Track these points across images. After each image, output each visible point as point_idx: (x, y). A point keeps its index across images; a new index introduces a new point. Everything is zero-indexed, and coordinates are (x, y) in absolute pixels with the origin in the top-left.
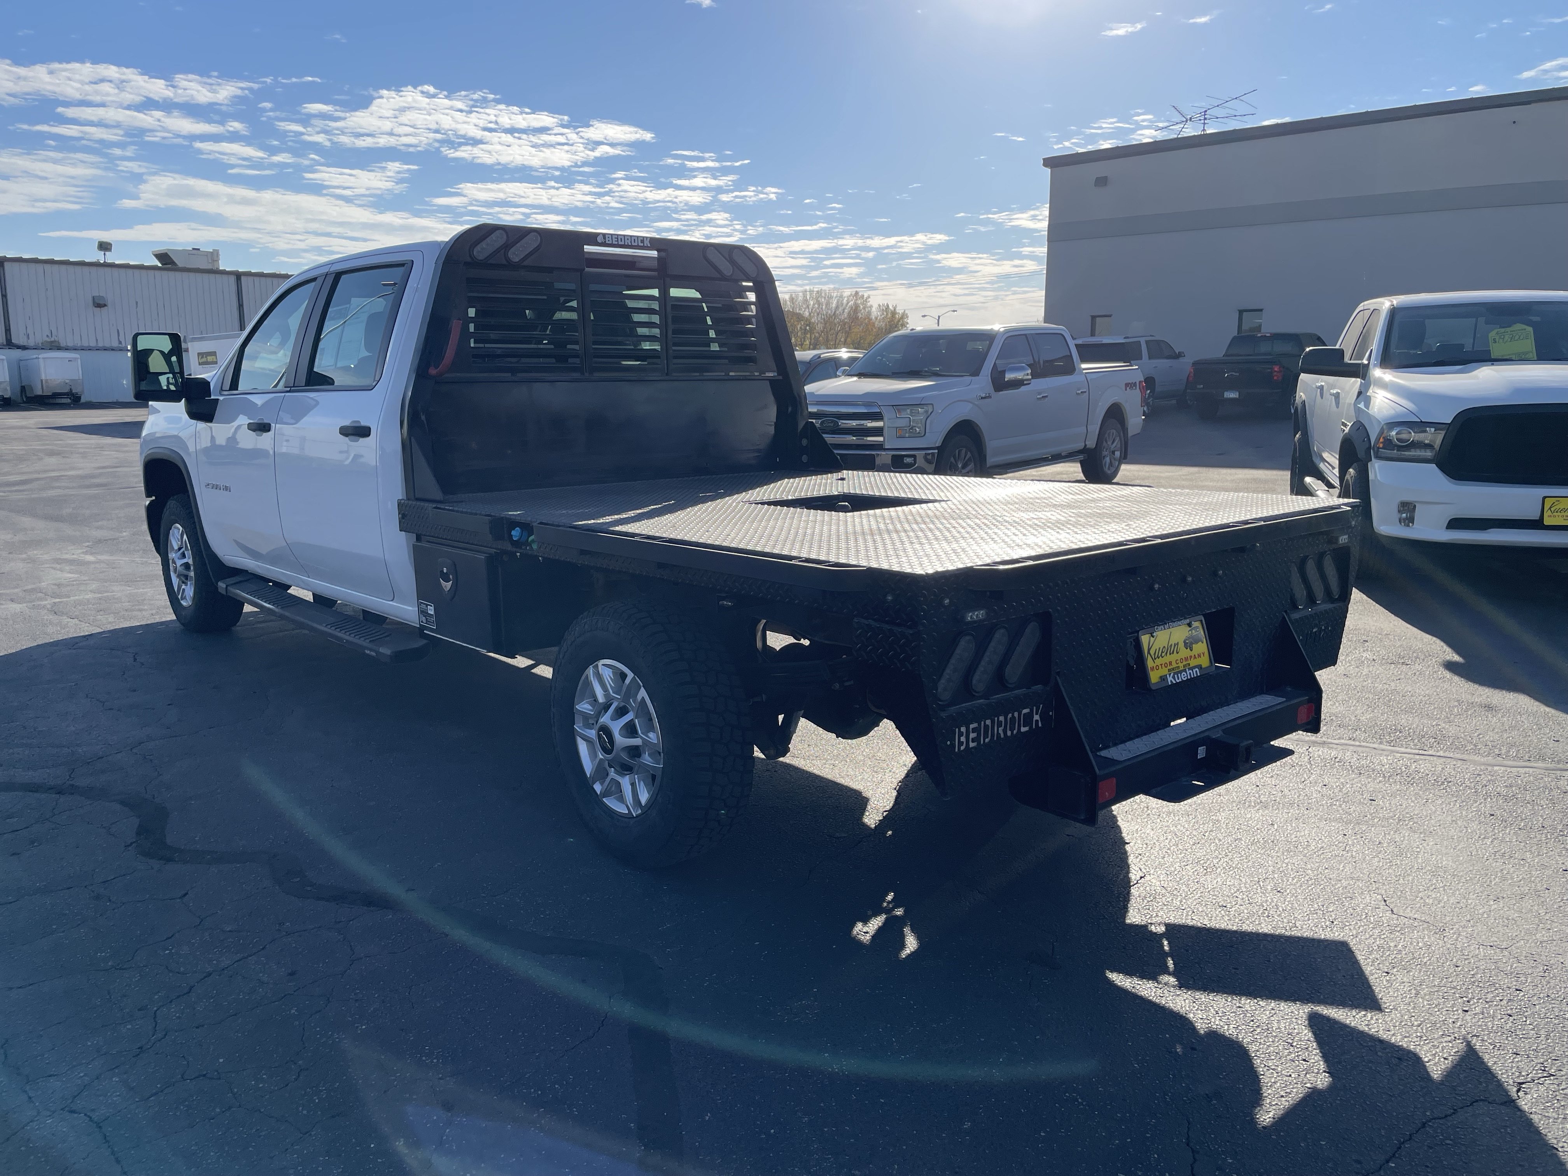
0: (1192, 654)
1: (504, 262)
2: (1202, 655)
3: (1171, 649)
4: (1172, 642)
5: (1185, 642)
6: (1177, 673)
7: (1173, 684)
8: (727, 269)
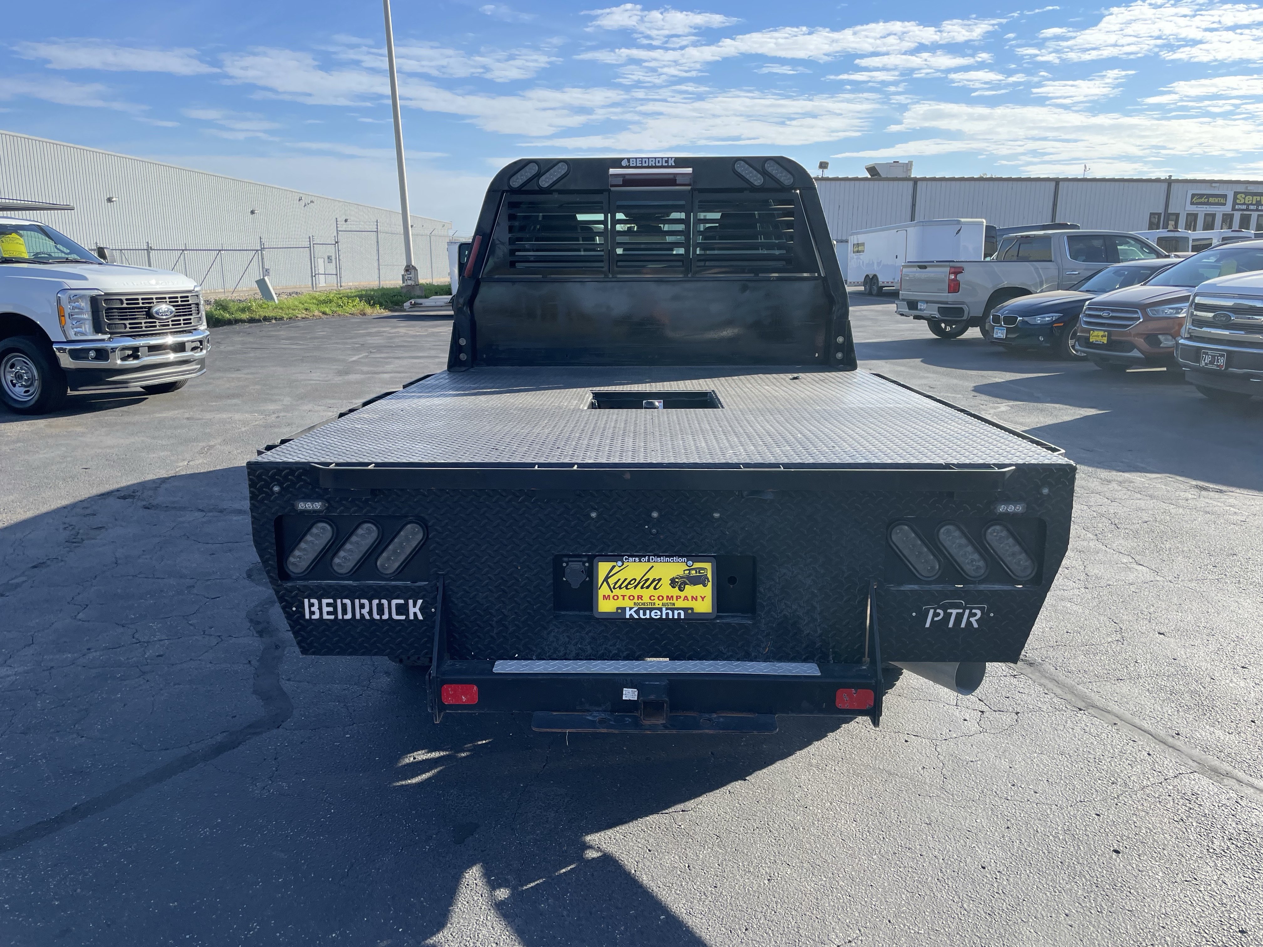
1: (537, 188)
7: (633, 618)
8: (757, 180)
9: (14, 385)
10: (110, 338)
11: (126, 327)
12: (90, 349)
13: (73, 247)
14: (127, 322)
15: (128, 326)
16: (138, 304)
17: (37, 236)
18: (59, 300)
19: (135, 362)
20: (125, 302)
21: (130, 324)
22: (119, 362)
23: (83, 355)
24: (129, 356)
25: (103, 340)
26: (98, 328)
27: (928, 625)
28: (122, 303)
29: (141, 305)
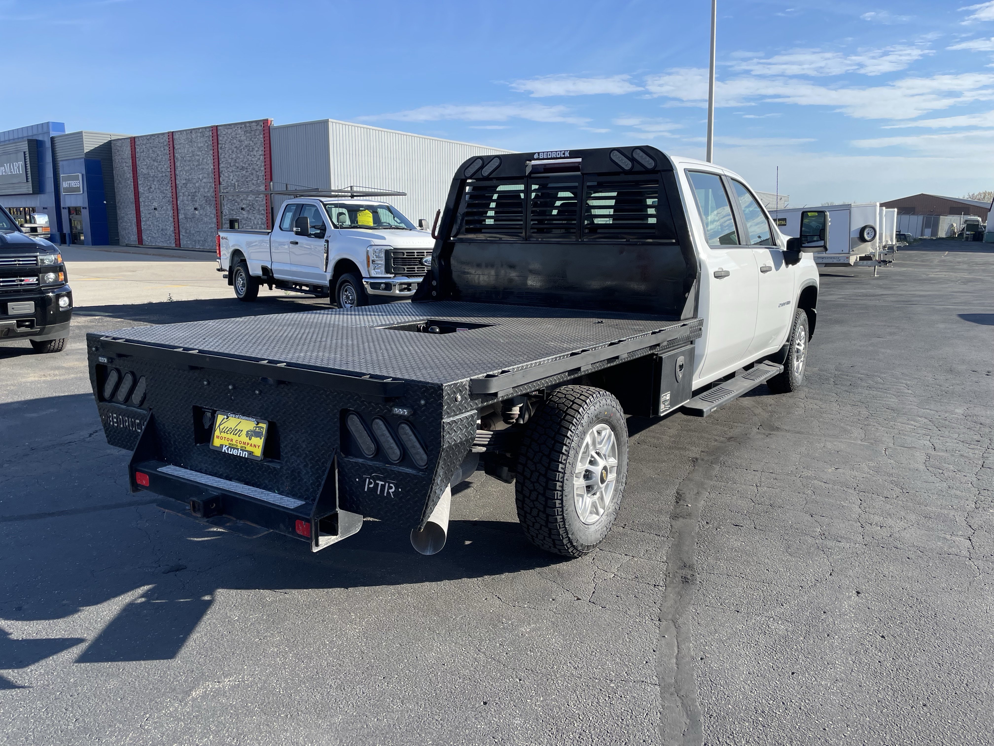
0: (250, 442)
1: (481, 177)
2: (257, 447)
3: (236, 432)
4: (239, 428)
5: (247, 432)
6: (231, 448)
7: (225, 452)
8: (627, 165)
9: (346, 303)
10: (394, 277)
11: (404, 270)
12: (382, 283)
13: (403, 220)
14: (405, 267)
15: (406, 269)
16: (414, 255)
17: (384, 213)
18: (368, 252)
19: (408, 293)
20: (406, 254)
21: (407, 268)
22: (397, 292)
23: (378, 286)
24: (405, 289)
25: (390, 278)
26: (388, 271)
27: (366, 490)
28: (404, 255)
29: (416, 256)
